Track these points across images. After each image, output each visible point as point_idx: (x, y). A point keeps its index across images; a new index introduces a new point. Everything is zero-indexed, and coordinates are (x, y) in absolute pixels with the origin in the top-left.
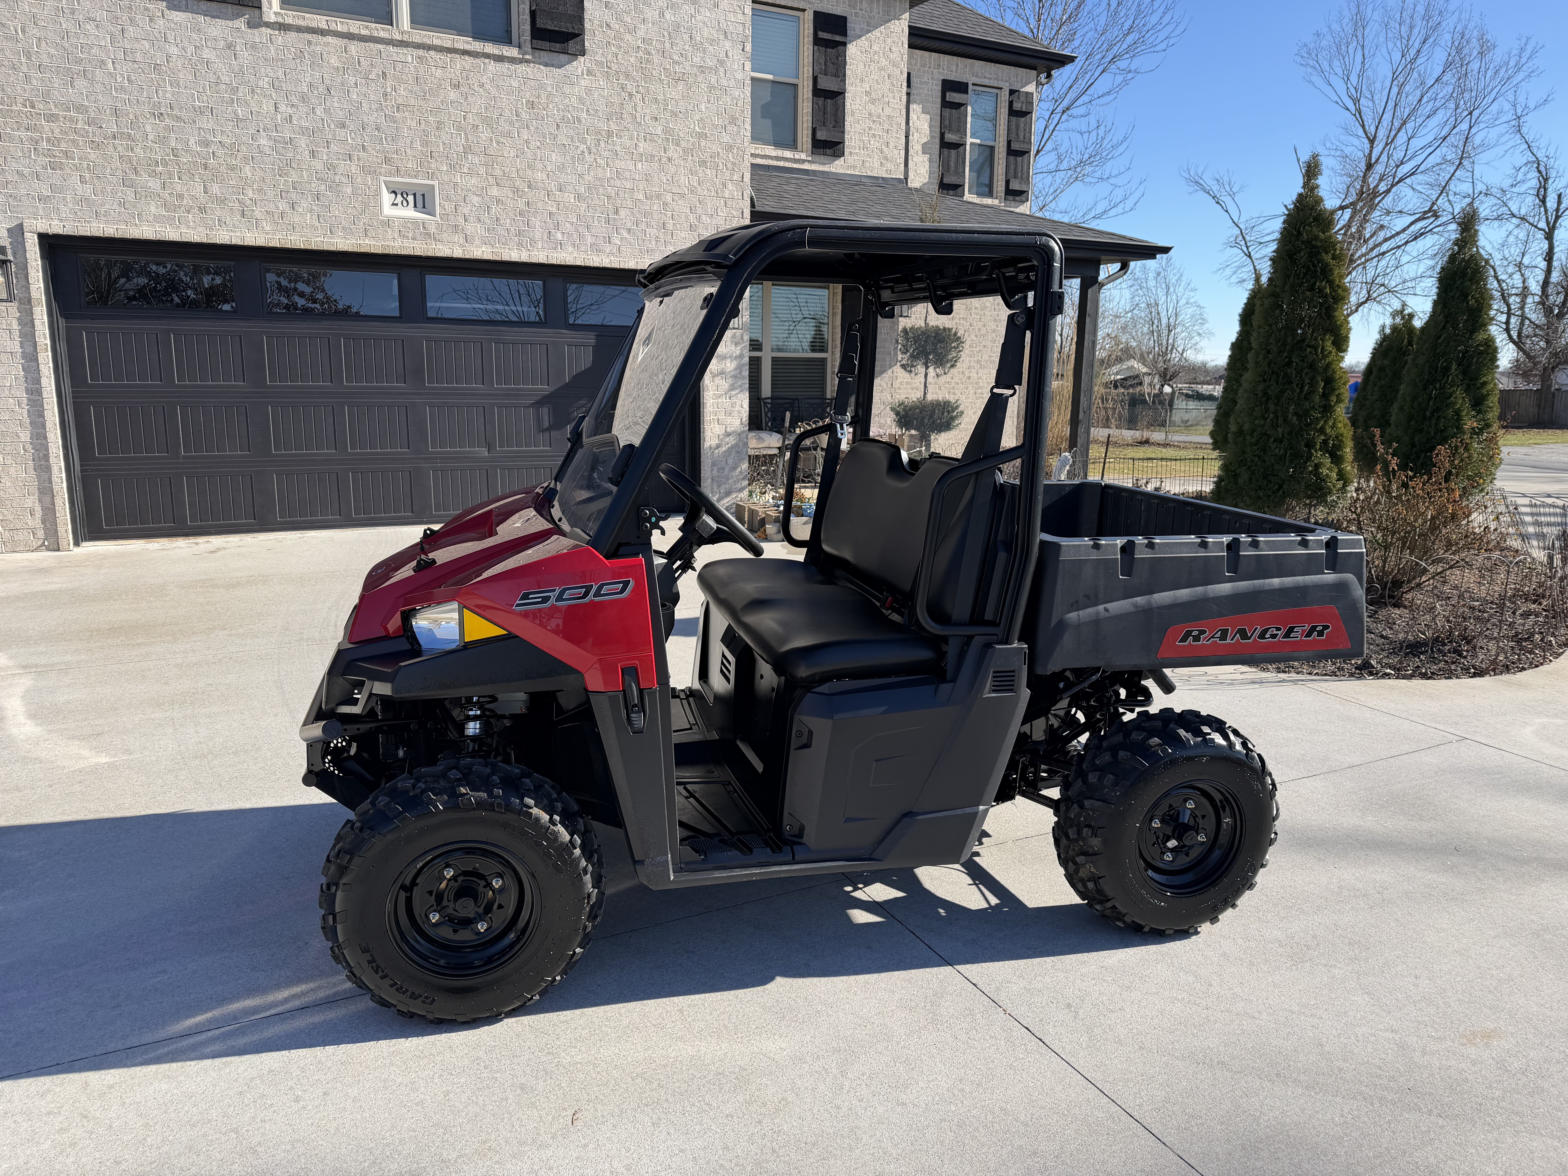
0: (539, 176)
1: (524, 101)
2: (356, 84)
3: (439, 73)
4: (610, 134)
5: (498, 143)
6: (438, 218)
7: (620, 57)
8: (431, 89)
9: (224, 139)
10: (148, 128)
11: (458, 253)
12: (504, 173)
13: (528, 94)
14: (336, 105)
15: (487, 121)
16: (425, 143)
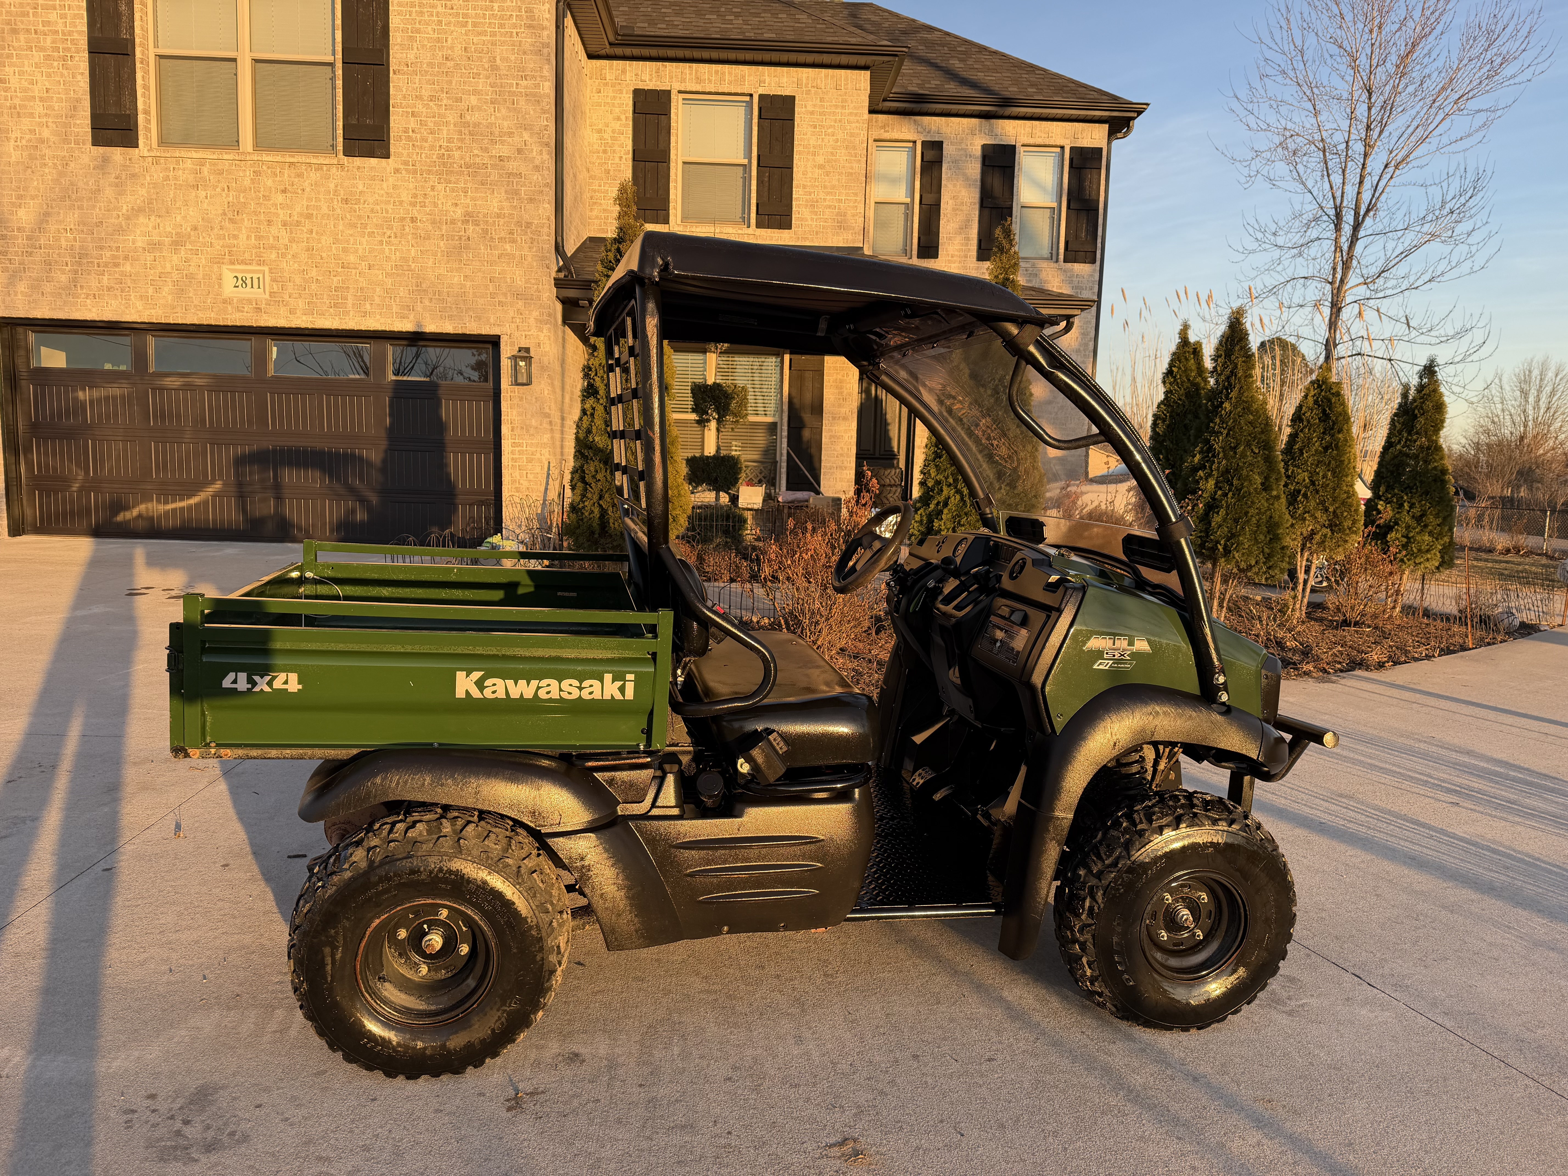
0: (352, 258)
1: (339, 199)
2: (206, 197)
3: (269, 183)
4: (413, 220)
5: (317, 233)
6: (267, 296)
7: (423, 155)
8: (264, 196)
9: (112, 244)
10: (63, 240)
11: (281, 323)
12: (322, 258)
13: (342, 193)
14: (191, 213)
15: (309, 216)
16: (259, 238)
